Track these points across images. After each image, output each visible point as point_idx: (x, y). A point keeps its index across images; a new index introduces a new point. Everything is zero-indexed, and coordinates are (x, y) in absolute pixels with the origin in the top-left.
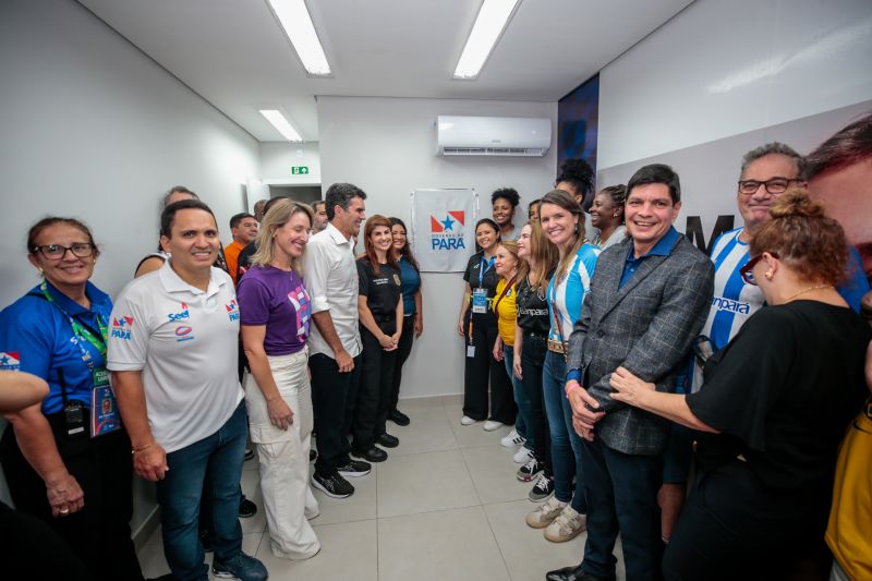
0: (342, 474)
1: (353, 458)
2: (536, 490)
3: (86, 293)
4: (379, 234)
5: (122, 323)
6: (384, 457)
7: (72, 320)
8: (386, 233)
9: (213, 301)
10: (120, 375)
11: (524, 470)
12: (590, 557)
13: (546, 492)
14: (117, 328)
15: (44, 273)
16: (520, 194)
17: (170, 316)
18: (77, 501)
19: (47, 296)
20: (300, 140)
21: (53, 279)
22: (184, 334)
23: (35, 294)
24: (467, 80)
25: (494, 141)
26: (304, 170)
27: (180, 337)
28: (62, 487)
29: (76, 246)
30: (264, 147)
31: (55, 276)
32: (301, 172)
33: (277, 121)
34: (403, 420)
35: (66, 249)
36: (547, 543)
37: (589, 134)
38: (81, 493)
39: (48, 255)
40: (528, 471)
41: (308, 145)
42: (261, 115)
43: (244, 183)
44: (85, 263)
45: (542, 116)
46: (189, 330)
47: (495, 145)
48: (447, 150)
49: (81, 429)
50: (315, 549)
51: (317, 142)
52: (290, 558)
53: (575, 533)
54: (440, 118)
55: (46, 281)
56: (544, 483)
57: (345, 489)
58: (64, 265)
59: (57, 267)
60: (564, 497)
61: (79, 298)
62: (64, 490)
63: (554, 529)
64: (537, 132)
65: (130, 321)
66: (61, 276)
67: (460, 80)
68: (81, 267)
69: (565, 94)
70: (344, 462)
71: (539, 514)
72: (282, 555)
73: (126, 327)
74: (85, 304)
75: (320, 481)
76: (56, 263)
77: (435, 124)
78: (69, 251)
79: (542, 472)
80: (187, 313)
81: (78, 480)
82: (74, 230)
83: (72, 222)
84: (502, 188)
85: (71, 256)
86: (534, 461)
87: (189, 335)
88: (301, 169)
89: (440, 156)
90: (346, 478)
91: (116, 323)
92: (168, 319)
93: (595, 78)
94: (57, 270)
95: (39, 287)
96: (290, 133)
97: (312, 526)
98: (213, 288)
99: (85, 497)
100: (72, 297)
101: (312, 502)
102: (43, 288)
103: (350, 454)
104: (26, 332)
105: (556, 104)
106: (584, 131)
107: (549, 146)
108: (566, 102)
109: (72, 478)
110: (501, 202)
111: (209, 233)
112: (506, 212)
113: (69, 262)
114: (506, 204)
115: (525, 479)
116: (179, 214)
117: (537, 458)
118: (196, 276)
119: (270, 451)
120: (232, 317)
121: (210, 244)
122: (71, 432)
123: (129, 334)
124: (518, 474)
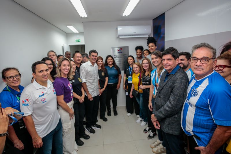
2: (149, 136)
3: (19, 88)
4: (99, 61)
5: (25, 101)
7: (17, 96)
11: (145, 130)
13: (152, 137)
14: (24, 103)
15: (7, 84)
16: (144, 47)
18: (22, 147)
19: (9, 90)
20: (78, 32)
22: (44, 101)
23: (5, 90)
26: (79, 41)
27: (43, 102)
28: (18, 144)
29: (16, 76)
30: (68, 35)
32: (78, 41)
35: (14, 77)
36: (154, 153)
38: (23, 145)
39: (9, 79)
40: (146, 131)
41: (80, 33)
44: (19, 80)
45: (147, 25)
46: (45, 99)
47: (134, 34)
48: (120, 36)
49: (23, 127)
51: (83, 33)
56: (152, 134)
58: (13, 81)
59: (12, 82)
60: (161, 140)
61: (17, 89)
64: (147, 30)
65: (28, 100)
67: (124, 17)
68: (18, 81)
71: (154, 145)
73: (27, 102)
76: (11, 81)
78: (15, 77)
79: (151, 130)
81: (22, 141)
82: (15, 71)
83: (14, 68)
84: (138, 46)
85: (15, 79)
86: (148, 127)
87: (45, 101)
88: (78, 40)
89: (118, 37)
91: (23, 102)
93: (164, 14)
94: (11, 83)
95: (6, 87)
96: (75, 30)
99: (24, 146)
100: (15, 90)
102: (7, 88)
105: (152, 21)
106: (160, 29)
107: (150, 33)
108: (155, 20)
109: (20, 141)
110: (139, 51)
111: (47, 70)
112: (140, 53)
113: (15, 80)
114: (140, 51)
115: (146, 133)
116: (37, 66)
117: (149, 126)
118: (44, 83)
119: (65, 131)
120: (55, 93)
121: (47, 74)
122: (20, 128)
123: (28, 104)
124: (143, 131)
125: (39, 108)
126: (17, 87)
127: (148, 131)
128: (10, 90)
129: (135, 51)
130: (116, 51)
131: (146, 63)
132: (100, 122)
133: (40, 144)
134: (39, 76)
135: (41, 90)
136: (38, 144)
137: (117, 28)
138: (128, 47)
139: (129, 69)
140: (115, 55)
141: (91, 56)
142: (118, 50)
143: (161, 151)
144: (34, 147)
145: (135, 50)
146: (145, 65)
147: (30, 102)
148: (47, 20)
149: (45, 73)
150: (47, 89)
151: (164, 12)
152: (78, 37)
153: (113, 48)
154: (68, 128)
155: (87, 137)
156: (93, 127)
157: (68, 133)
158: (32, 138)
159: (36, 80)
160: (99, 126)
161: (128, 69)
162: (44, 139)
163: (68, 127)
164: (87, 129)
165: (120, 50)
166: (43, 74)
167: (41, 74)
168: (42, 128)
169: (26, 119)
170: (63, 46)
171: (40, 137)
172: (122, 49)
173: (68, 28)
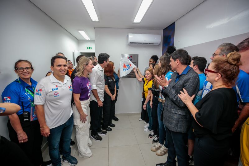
0: (99, 134)
1: (102, 130)
2: (154, 141)
3: (30, 81)
5: (39, 91)
6: (111, 130)
9: (65, 85)
10: (37, 106)
11: (150, 135)
12: (168, 160)
13: (157, 141)
14: (37, 92)
17: (52, 89)
18: (25, 139)
20: (90, 39)
21: (21, 77)
22: (56, 94)
24: (137, 23)
25: (144, 41)
26: (90, 48)
27: (55, 96)
28: (22, 135)
29: (27, 68)
30: (79, 41)
32: (89, 49)
33: (83, 34)
34: (116, 120)
37: (172, 39)
38: (27, 137)
39: (19, 70)
41: (92, 41)
42: (79, 32)
44: (29, 73)
45: (158, 34)
46: (58, 94)
48: (131, 43)
49: (28, 119)
50: (91, 155)
51: (94, 40)
52: (84, 157)
53: (165, 153)
54: (129, 34)
55: (19, 78)
56: (156, 139)
57: (100, 139)
58: (24, 73)
59: (22, 74)
60: (162, 143)
61: (28, 82)
62: (22, 136)
63: (159, 152)
64: (157, 39)
65: (41, 90)
67: (135, 23)
68: (28, 74)
69: (165, 28)
70: (100, 131)
71: (155, 147)
72: (81, 156)
73: (40, 92)
74: (30, 84)
75: (92, 136)
76: (22, 72)
77: (128, 36)
78: (25, 69)
80: (57, 88)
81: (26, 133)
82: (27, 64)
83: (27, 61)
85: (25, 71)
87: (58, 95)
88: (89, 48)
90: (100, 136)
91: (37, 91)
92: (52, 90)
93: (174, 24)
94: (22, 75)
95: (17, 79)
96: (87, 38)
97: (90, 149)
98: (65, 81)
100: (26, 82)
101: (90, 142)
102: (18, 79)
103: (101, 129)
104: (13, 92)
105: (163, 31)
107: (160, 42)
108: (165, 30)
109: (25, 133)
115: (150, 138)
116: (56, 60)
117: (154, 132)
122: (25, 120)
123: (40, 94)
124: (148, 136)
126: (28, 79)
127: (153, 136)
128: (20, 81)
133: (47, 133)
138: (137, 55)
149: (63, 68)
153: (123, 55)
160: (105, 132)
165: (130, 57)
170: (74, 51)
172: (131, 57)
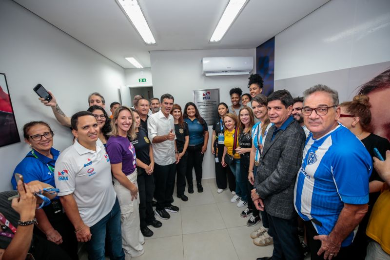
2: (250, 222)
3: (51, 153)
4: (176, 112)
5: (63, 173)
7: (48, 165)
8: (179, 112)
11: (243, 213)
12: (275, 254)
13: (254, 223)
14: (61, 176)
15: (32, 146)
18: (59, 241)
19: (35, 156)
20: (142, 67)
21: (36, 148)
22: (91, 172)
23: (29, 156)
25: (228, 68)
26: (144, 80)
27: (90, 174)
29: (46, 134)
31: (38, 148)
35: (42, 136)
36: (256, 246)
37: (270, 63)
38: (61, 237)
39: (35, 139)
40: (245, 214)
41: (146, 69)
43: (119, 88)
44: (50, 140)
45: (249, 55)
46: (93, 170)
47: (227, 69)
48: (207, 72)
49: (59, 211)
51: (150, 68)
54: (204, 59)
56: (253, 219)
58: (41, 143)
59: (39, 144)
61: (48, 155)
64: (247, 64)
66: (41, 147)
67: (213, 43)
68: (49, 142)
69: (259, 45)
71: (256, 233)
73: (65, 175)
74: (51, 157)
76: (38, 142)
79: (252, 213)
85: (44, 138)
86: (247, 209)
87: (94, 172)
88: (143, 80)
89: (204, 75)
91: (59, 174)
92: (84, 166)
95: (31, 152)
100: (45, 155)
102: (33, 153)
105: (255, 50)
106: (268, 62)
107: (252, 68)
108: (260, 48)
109: (56, 231)
110: (235, 95)
111: (95, 125)
112: (237, 99)
113: (44, 141)
114: (237, 96)
115: (244, 217)
116: (80, 119)
117: (249, 208)
118: (91, 146)
119: (125, 216)
120: (108, 161)
121: (96, 131)
123: (67, 178)
124: (241, 215)
125: (85, 184)
126: (47, 151)
127: (248, 214)
128: (37, 156)
129: (230, 96)
130: (201, 97)
131: (246, 115)
132: (177, 201)
133: (88, 236)
134: (82, 134)
135: (87, 156)
136: (84, 236)
137: (202, 61)
138: (218, 90)
139: (220, 124)
140: (198, 103)
141: (163, 103)
142: (204, 95)
143: (266, 242)
144: (79, 240)
145: (229, 94)
146: (244, 117)
147: (70, 175)
148: (83, 42)
149: (93, 130)
150: (95, 154)
151: (273, 36)
152: (143, 74)
153: (196, 92)
154: (129, 212)
155: (158, 225)
156: (167, 210)
157: (129, 219)
158: (76, 228)
159: (78, 141)
160: (176, 209)
161: (218, 124)
162: (92, 229)
163: (128, 210)
164: (157, 212)
165: (206, 94)
166: (89, 132)
167: (86, 131)
168: (91, 212)
169: (65, 200)
171: (87, 227)
172: (209, 93)
173: (126, 60)
